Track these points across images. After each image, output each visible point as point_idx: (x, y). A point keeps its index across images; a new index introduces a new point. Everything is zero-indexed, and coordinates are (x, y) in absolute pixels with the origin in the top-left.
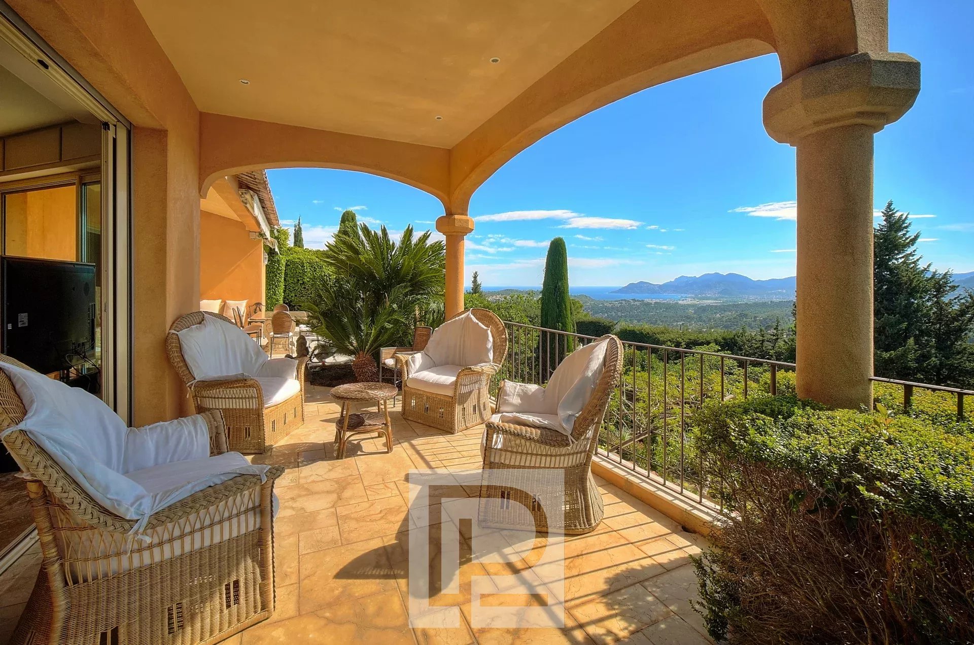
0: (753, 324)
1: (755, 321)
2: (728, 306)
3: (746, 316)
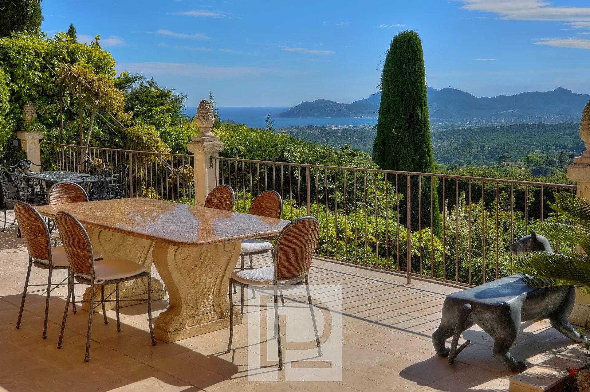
0: (480, 155)
1: (482, 150)
2: (446, 132)
3: (470, 145)
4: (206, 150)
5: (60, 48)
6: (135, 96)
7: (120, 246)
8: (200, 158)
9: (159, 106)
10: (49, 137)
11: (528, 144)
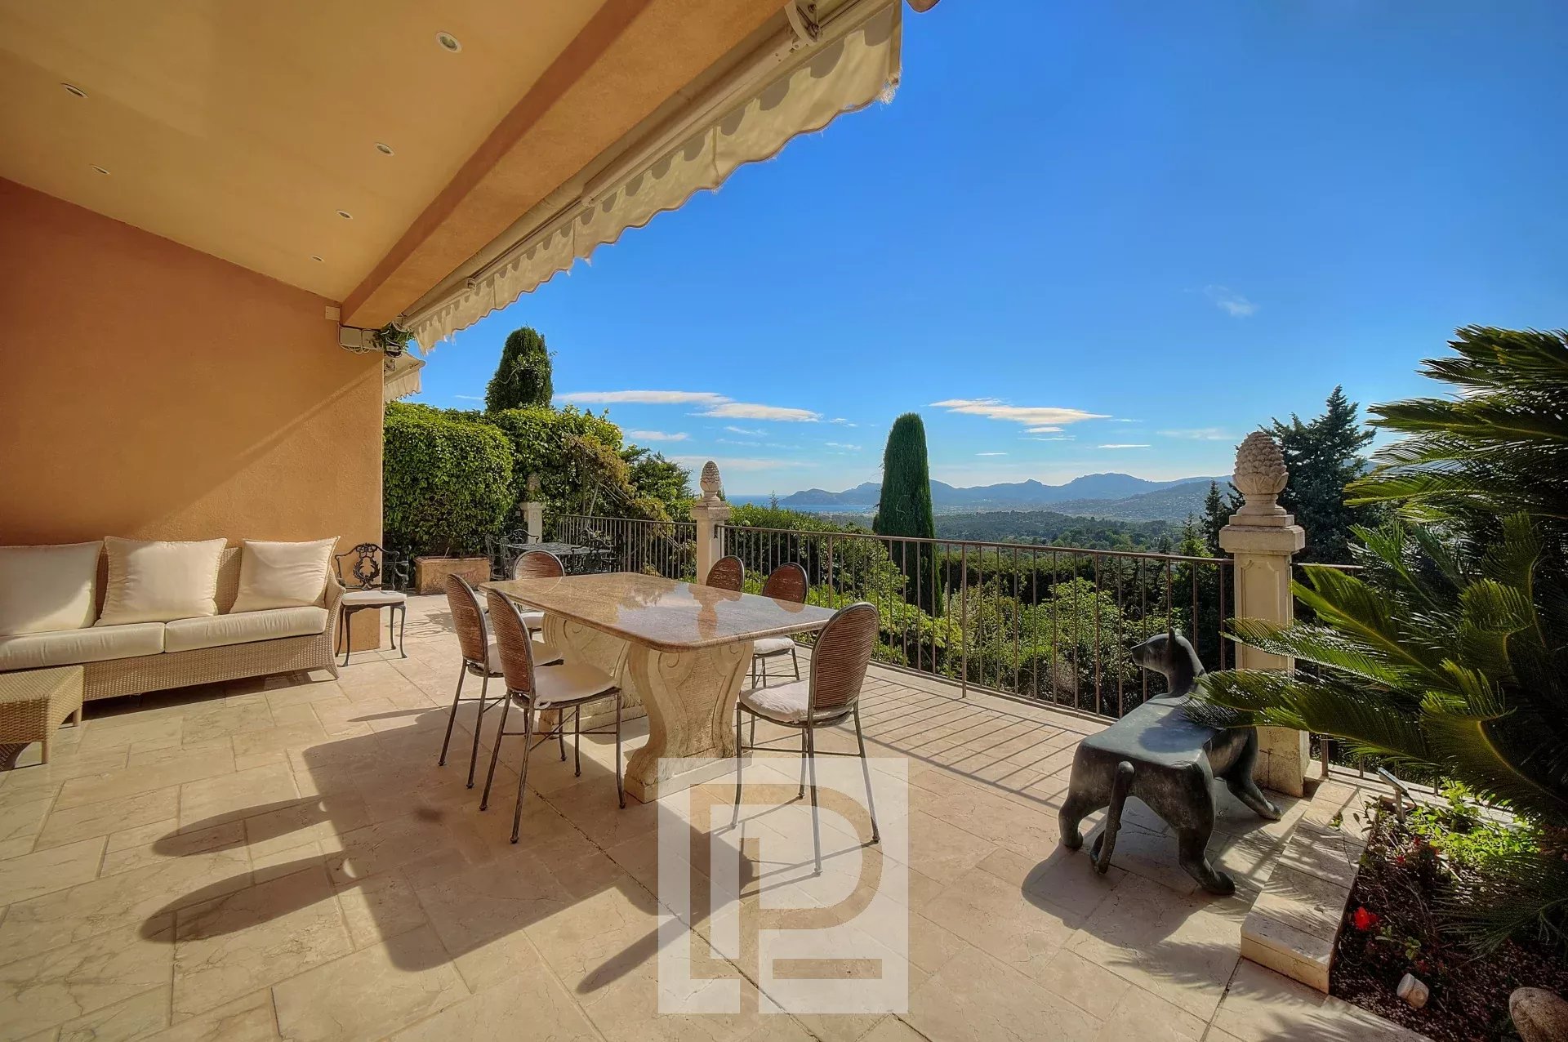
4: (711, 516)
5: (567, 420)
6: (642, 468)
7: (593, 640)
8: (704, 528)
9: (665, 479)
10: (552, 508)
11: (1003, 530)
